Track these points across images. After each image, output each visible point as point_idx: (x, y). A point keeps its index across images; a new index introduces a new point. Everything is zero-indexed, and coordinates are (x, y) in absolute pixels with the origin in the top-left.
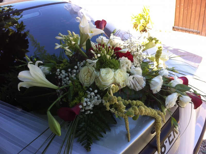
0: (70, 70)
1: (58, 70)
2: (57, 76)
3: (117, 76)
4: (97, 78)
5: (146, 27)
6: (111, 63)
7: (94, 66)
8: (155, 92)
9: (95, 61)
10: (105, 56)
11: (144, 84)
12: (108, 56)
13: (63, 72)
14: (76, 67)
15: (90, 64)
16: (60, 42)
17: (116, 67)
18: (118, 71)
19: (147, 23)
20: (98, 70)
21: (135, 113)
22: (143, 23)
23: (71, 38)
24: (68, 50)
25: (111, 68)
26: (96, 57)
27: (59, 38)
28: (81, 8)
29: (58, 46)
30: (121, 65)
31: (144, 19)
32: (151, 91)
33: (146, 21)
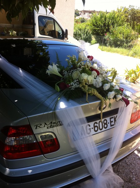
0: (69, 71)
1: (64, 70)
2: (63, 73)
3: (89, 78)
4: (80, 76)
5: (135, 80)
6: (88, 72)
7: (79, 71)
8: (104, 89)
9: (81, 69)
10: (86, 68)
11: (100, 85)
12: (87, 69)
13: (66, 71)
14: (72, 70)
15: (78, 70)
16: (68, 58)
17: (89, 74)
18: (90, 76)
19: (137, 78)
20: (81, 73)
21: (91, 92)
22: (134, 77)
23: (73, 57)
24: (71, 62)
25: (87, 74)
26: (82, 68)
27: (68, 56)
28: (84, 51)
29: (67, 60)
30: (92, 74)
31: (135, 75)
32: (103, 89)
33: (136, 76)
